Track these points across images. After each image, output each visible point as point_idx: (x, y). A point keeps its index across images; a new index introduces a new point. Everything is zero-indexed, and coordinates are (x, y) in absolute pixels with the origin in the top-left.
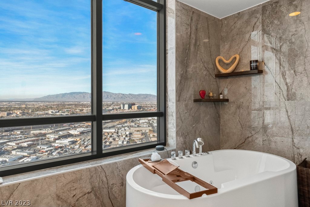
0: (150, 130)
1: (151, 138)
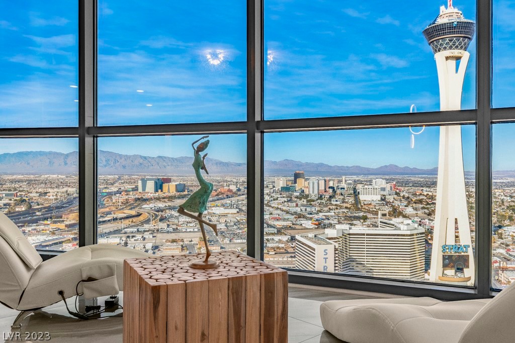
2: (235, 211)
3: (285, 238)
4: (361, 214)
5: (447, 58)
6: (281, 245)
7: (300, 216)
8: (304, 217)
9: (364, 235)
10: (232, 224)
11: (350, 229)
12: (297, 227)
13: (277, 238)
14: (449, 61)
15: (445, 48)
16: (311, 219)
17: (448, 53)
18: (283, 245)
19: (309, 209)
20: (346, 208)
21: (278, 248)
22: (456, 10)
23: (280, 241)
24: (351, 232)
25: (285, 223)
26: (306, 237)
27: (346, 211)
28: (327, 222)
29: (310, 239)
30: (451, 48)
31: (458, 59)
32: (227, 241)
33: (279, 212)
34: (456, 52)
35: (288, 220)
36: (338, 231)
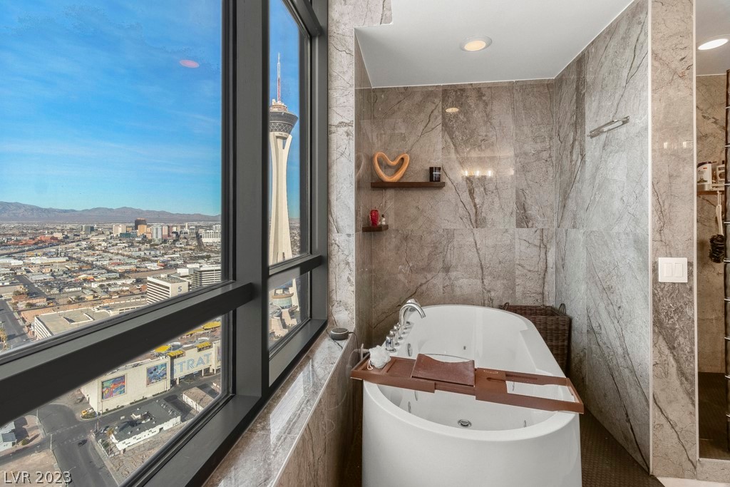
0: (18, 291)
1: (19, 313)
2: (64, 259)
3: (129, 282)
4: (205, 254)
5: (277, 137)
6: (125, 288)
7: (144, 260)
8: (148, 260)
9: (213, 271)
10: (62, 273)
11: (201, 266)
12: (142, 270)
13: (119, 282)
14: (278, 140)
15: (276, 130)
16: (156, 261)
17: (277, 134)
18: (127, 288)
19: (153, 253)
20: (191, 249)
21: (122, 291)
22: (283, 104)
23: (124, 285)
24: (202, 269)
25: (128, 267)
26: (159, 278)
27: (190, 252)
28: (173, 263)
29: (163, 279)
30: (280, 130)
31: (285, 139)
32: (55, 291)
33: (119, 257)
34: (284, 134)
35: (130, 264)
36: (190, 269)
